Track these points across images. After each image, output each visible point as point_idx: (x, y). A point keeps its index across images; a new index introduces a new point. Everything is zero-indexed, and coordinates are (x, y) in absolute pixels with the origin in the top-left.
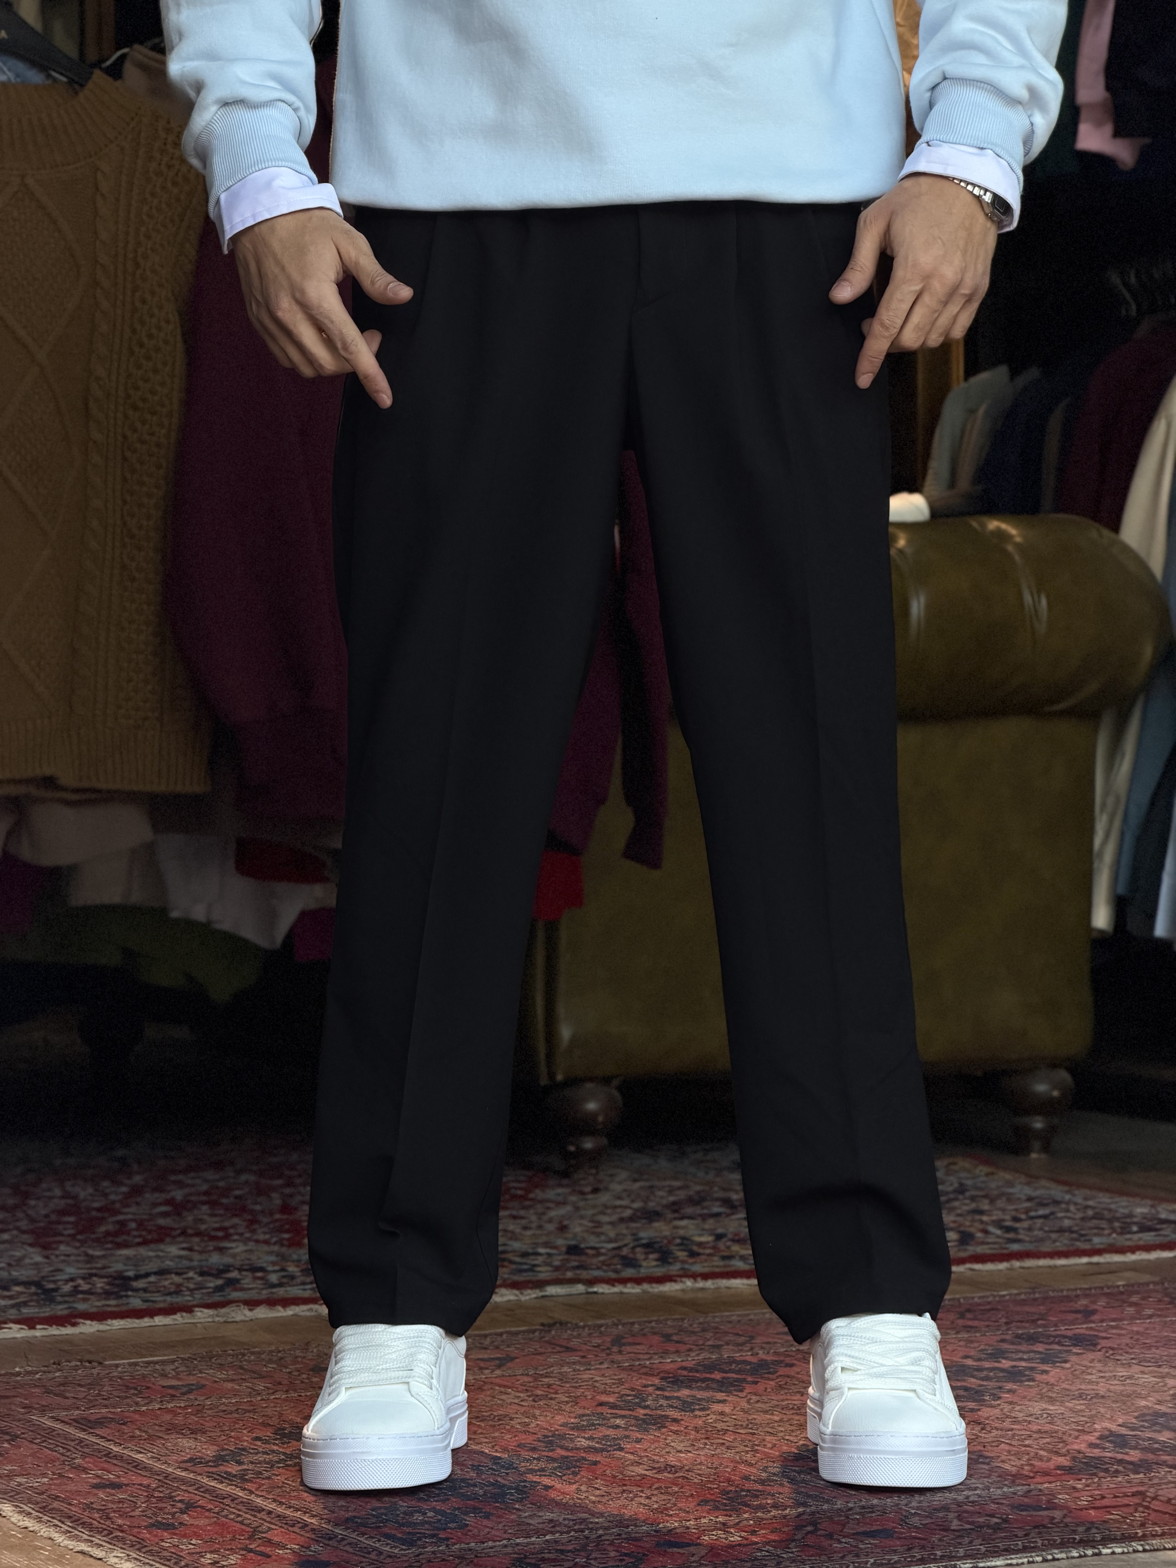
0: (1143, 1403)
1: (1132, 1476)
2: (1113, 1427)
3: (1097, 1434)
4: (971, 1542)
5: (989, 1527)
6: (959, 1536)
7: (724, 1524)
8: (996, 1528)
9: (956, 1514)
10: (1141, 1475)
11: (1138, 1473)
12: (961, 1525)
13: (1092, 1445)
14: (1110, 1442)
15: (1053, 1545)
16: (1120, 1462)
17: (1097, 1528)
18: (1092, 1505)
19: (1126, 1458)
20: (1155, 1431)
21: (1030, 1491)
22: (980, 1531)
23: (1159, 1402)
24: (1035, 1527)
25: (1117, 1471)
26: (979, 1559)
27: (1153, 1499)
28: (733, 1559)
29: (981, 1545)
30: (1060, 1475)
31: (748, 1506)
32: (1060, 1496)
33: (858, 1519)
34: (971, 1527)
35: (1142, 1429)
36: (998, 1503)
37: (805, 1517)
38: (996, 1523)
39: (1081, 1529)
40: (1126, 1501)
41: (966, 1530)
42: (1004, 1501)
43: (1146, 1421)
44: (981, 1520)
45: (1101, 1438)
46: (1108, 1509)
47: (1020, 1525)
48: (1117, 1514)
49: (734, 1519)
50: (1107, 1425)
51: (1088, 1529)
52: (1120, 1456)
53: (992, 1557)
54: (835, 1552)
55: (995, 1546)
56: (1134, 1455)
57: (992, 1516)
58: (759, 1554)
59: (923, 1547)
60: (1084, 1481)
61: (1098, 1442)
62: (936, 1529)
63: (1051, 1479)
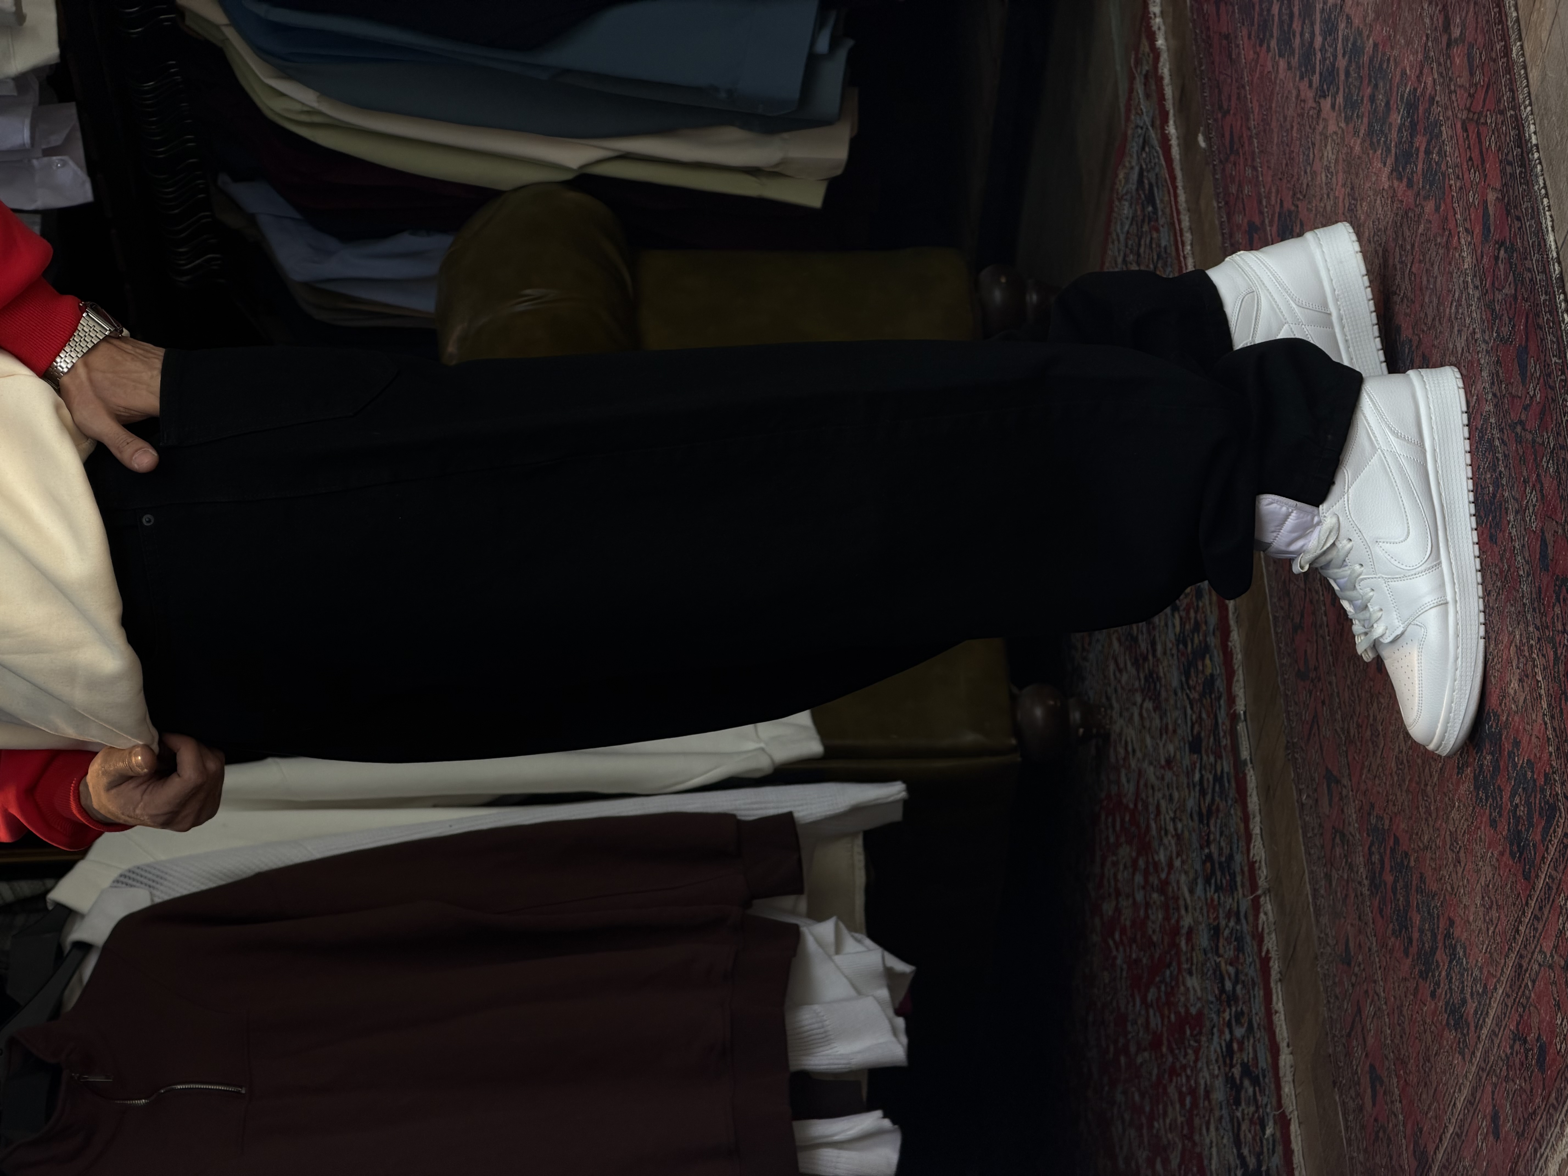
0: (1357, 149)
1: (1444, 136)
2: (1387, 171)
3: (1396, 183)
4: (1529, 270)
5: (1510, 257)
6: (1522, 284)
7: (1517, 512)
8: (1511, 250)
9: (1497, 292)
10: (1443, 128)
11: (1441, 132)
12: (1510, 285)
13: (1410, 184)
14: (1404, 169)
15: (1529, 193)
16: (1428, 152)
17: (1507, 155)
18: (1480, 167)
19: (1422, 149)
20: (1390, 130)
21: (1466, 230)
22: (1515, 264)
23: (1356, 133)
24: (1508, 213)
25: (1439, 153)
26: (1548, 258)
27: (1469, 110)
28: (1559, 493)
29: (1532, 260)
30: (1446, 205)
31: (1494, 495)
32: (1471, 200)
33: (1507, 385)
34: (1511, 274)
35: (1388, 142)
36: (1482, 256)
37: (1505, 438)
38: (1506, 252)
39: (1509, 169)
40: (1473, 137)
41: (1515, 280)
42: (1479, 252)
43: (1379, 141)
44: (1502, 267)
45: (1400, 179)
46: (1484, 150)
47: (1507, 228)
48: (1490, 141)
49: (1512, 506)
50: (1384, 177)
51: (1510, 163)
52: (1422, 155)
53: (1545, 245)
54: (1547, 397)
55: (1533, 247)
56: (1420, 142)
57: (1497, 258)
58: (1551, 470)
59: (1537, 315)
60: (1452, 182)
61: (1405, 180)
62: (1515, 308)
63: (1451, 213)
